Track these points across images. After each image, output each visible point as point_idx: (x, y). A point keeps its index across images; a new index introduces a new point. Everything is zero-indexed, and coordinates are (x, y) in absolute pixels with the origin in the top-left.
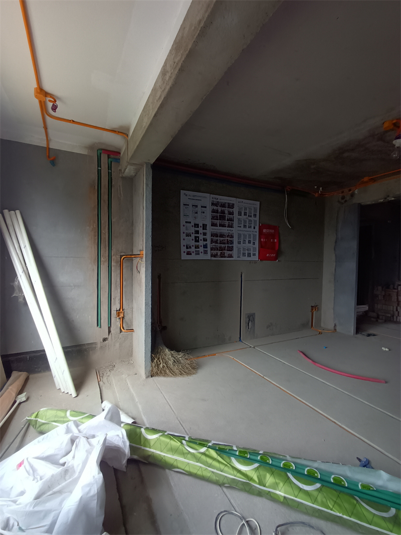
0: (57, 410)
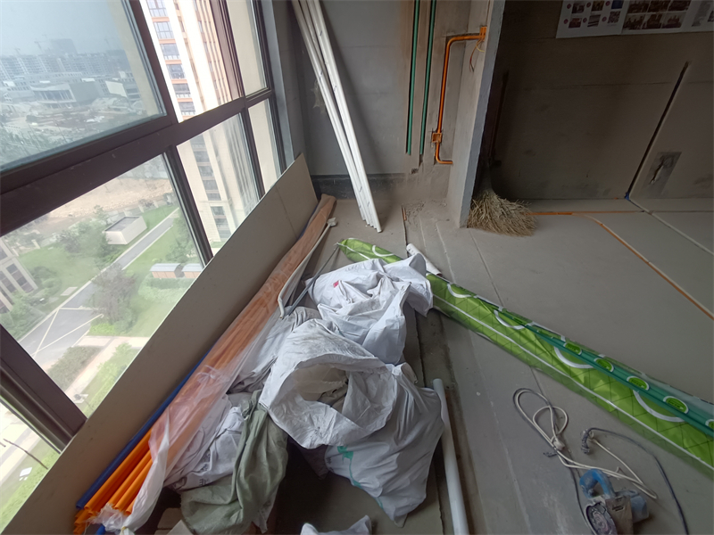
0: (364, 242)
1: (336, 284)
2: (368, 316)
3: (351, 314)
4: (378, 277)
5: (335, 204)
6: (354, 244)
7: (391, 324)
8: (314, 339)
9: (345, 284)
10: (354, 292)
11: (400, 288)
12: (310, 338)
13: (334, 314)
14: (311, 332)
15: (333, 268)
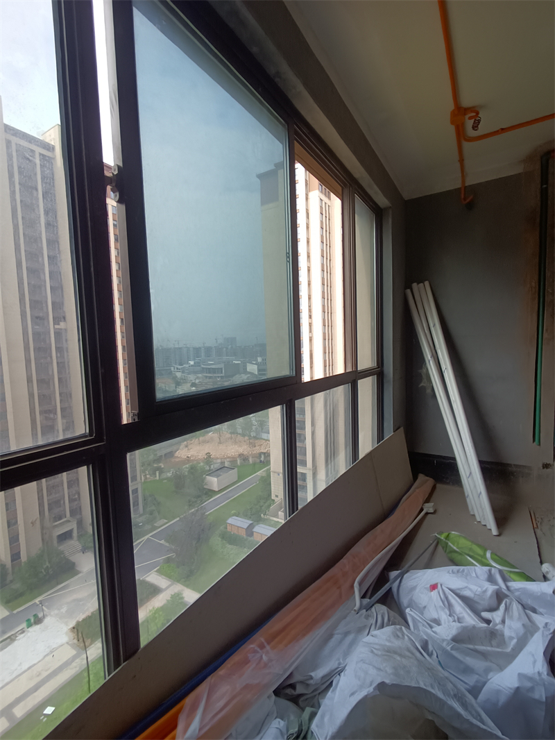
0: (472, 542)
1: (434, 587)
2: (484, 655)
3: (456, 639)
4: (499, 597)
5: (434, 488)
6: (458, 541)
7: (529, 684)
8: (400, 655)
9: (447, 591)
10: (459, 607)
11: (541, 626)
12: (395, 653)
13: (429, 631)
14: (397, 643)
15: (429, 565)
